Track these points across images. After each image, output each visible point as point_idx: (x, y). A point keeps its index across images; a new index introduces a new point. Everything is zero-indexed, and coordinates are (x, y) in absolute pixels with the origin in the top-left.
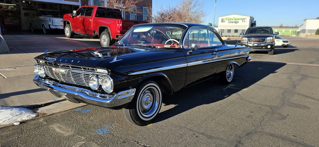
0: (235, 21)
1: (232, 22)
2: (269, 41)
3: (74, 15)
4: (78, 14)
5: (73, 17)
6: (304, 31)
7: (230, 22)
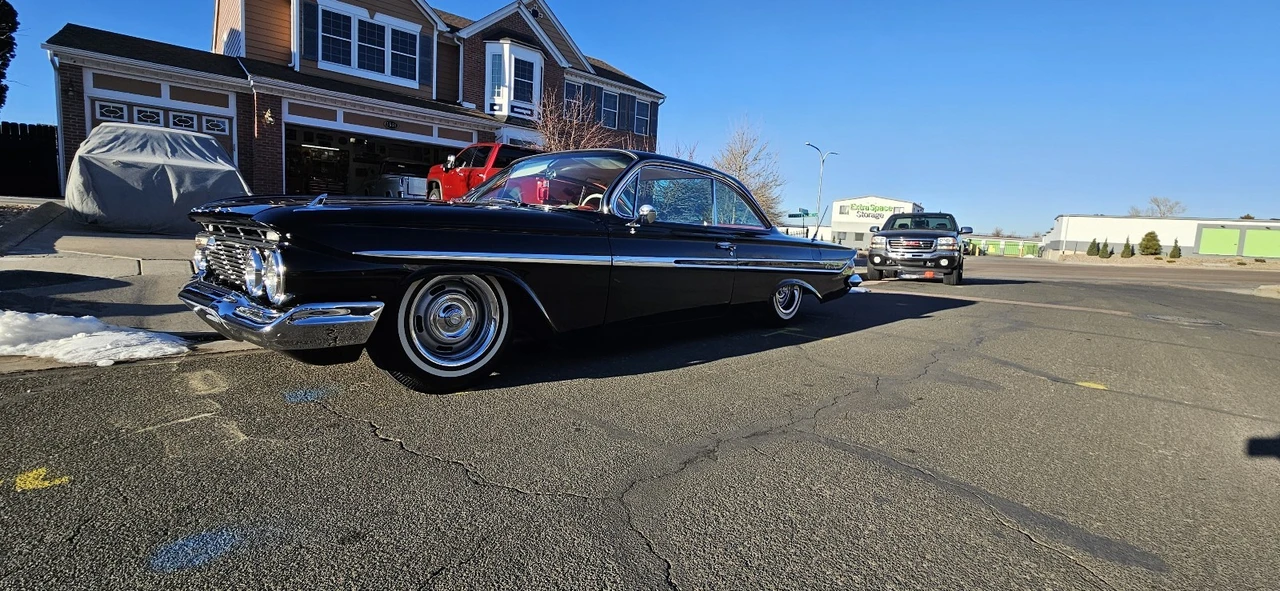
0: (874, 212)
1: (866, 215)
2: (945, 247)
3: (449, 166)
4: (458, 163)
5: (447, 170)
6: (1055, 245)
7: (861, 214)
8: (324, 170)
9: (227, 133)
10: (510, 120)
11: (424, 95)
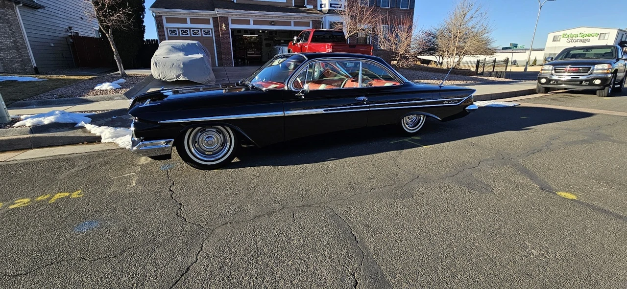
0: (582, 38)
1: (575, 41)
3: (294, 42)
4: (298, 40)
7: (570, 40)
8: (253, 46)
9: (211, 36)
10: (330, 12)
11: (289, 5)
